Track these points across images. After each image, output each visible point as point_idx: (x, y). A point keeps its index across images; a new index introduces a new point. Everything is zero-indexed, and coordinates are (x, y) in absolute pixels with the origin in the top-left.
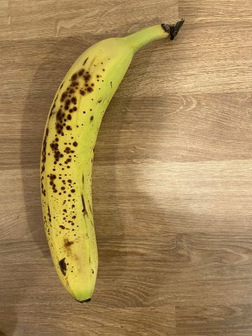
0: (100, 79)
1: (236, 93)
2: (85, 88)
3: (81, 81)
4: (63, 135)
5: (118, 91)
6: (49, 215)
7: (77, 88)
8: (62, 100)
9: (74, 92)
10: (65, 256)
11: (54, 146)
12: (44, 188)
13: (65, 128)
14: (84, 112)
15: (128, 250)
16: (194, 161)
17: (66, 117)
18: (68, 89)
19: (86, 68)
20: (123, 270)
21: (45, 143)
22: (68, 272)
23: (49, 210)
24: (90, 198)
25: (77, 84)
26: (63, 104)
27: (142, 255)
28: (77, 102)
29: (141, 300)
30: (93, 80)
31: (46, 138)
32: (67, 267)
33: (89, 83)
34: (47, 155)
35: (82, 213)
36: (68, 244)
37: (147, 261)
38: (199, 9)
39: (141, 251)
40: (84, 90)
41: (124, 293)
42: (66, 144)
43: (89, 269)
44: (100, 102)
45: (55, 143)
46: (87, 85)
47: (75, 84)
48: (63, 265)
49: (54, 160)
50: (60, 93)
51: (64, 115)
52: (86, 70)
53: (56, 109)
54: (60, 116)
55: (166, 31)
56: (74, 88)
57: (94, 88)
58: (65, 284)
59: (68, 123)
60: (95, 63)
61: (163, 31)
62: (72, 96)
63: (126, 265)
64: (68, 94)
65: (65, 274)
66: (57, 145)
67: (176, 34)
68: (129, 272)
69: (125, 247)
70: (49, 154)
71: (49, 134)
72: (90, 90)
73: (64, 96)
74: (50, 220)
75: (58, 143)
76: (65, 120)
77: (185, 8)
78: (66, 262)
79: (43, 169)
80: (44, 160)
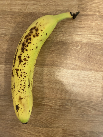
0: (42, 31)
1: (97, 44)
2: (35, 34)
3: (34, 31)
4: (24, 53)
5: (49, 37)
6: (14, 85)
7: (32, 34)
8: (25, 38)
9: (31, 35)
10: (19, 104)
11: (20, 57)
12: (13, 74)
13: (25, 50)
14: (34, 44)
15: (45, 103)
16: (77, 70)
17: (26, 46)
18: (28, 34)
19: (37, 26)
20: (43, 112)
21: (16, 55)
22: (19, 110)
23: (14, 83)
24: (32, 80)
25: (32, 32)
26: (26, 40)
27: (51, 106)
28: (32, 40)
29: (48, 125)
30: (39, 31)
31: (16, 53)
32: (19, 108)
33: (38, 33)
34: (16, 60)
35: (28, 86)
36: (21, 99)
37: (53, 109)
38: (86, 8)
39: (51, 104)
40: (35, 35)
41: (42, 122)
42: (24, 57)
43: (28, 110)
44: (41, 41)
45: (20, 56)
46: (36, 33)
47: (31, 32)
48: (17, 107)
49: (19, 63)
50: (25, 35)
51: (25, 44)
52: (37, 27)
53: (22, 42)
54: (24, 45)
55: (72, 15)
56: (31, 34)
57: (39, 35)
58: (17, 115)
59: (27, 48)
60: (41, 25)
61: (70, 15)
62: (30, 37)
63: (44, 110)
64: (28, 36)
65: (18, 111)
66: (21, 57)
67: (76, 17)
68: (45, 113)
69: (44, 102)
70: (17, 60)
71: (18, 52)
72: (37, 35)
73: (26, 36)
74: (14, 88)
75: (22, 56)
76: (26, 47)
77: (80, 7)
78: (19, 106)
79: (14, 66)
80: (15, 62)
